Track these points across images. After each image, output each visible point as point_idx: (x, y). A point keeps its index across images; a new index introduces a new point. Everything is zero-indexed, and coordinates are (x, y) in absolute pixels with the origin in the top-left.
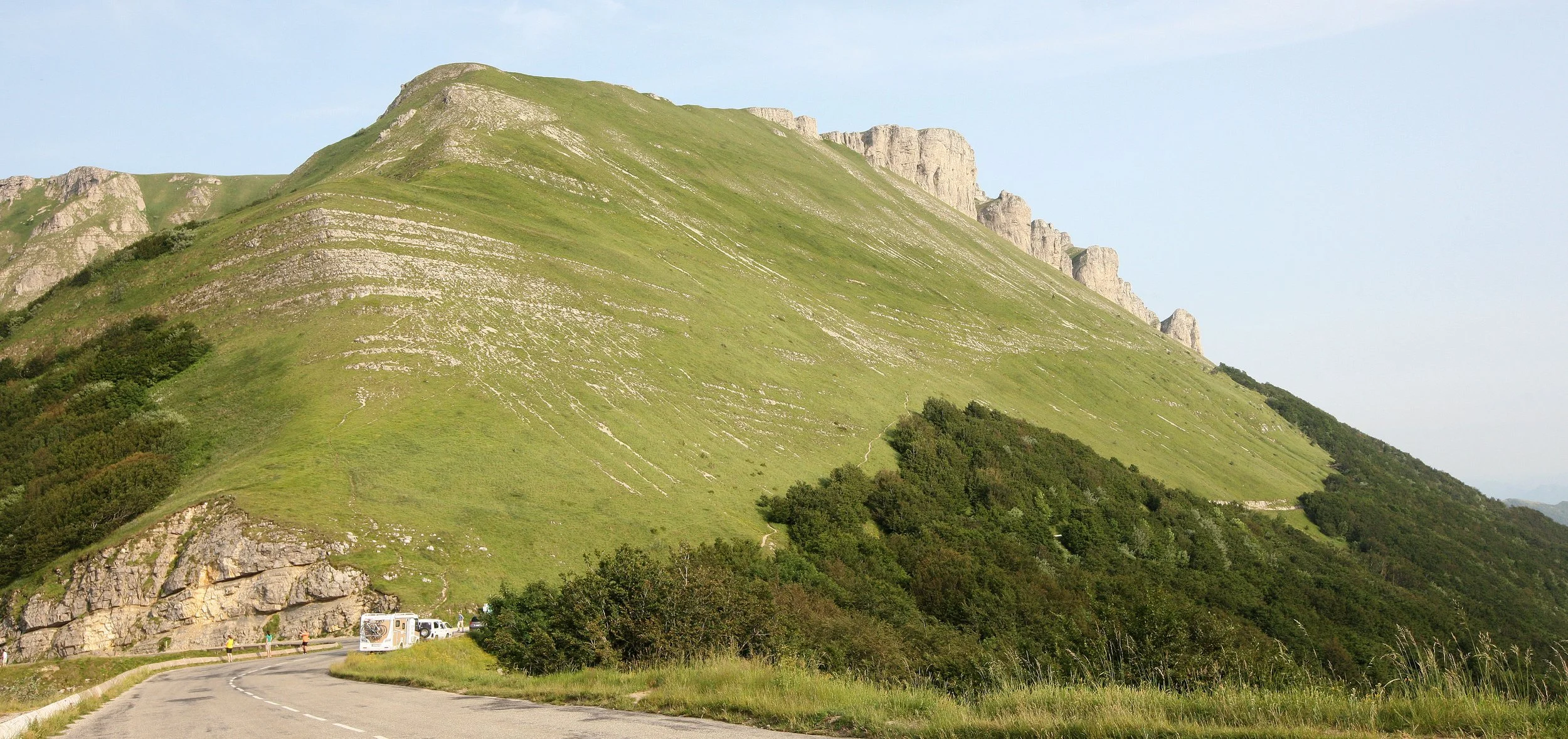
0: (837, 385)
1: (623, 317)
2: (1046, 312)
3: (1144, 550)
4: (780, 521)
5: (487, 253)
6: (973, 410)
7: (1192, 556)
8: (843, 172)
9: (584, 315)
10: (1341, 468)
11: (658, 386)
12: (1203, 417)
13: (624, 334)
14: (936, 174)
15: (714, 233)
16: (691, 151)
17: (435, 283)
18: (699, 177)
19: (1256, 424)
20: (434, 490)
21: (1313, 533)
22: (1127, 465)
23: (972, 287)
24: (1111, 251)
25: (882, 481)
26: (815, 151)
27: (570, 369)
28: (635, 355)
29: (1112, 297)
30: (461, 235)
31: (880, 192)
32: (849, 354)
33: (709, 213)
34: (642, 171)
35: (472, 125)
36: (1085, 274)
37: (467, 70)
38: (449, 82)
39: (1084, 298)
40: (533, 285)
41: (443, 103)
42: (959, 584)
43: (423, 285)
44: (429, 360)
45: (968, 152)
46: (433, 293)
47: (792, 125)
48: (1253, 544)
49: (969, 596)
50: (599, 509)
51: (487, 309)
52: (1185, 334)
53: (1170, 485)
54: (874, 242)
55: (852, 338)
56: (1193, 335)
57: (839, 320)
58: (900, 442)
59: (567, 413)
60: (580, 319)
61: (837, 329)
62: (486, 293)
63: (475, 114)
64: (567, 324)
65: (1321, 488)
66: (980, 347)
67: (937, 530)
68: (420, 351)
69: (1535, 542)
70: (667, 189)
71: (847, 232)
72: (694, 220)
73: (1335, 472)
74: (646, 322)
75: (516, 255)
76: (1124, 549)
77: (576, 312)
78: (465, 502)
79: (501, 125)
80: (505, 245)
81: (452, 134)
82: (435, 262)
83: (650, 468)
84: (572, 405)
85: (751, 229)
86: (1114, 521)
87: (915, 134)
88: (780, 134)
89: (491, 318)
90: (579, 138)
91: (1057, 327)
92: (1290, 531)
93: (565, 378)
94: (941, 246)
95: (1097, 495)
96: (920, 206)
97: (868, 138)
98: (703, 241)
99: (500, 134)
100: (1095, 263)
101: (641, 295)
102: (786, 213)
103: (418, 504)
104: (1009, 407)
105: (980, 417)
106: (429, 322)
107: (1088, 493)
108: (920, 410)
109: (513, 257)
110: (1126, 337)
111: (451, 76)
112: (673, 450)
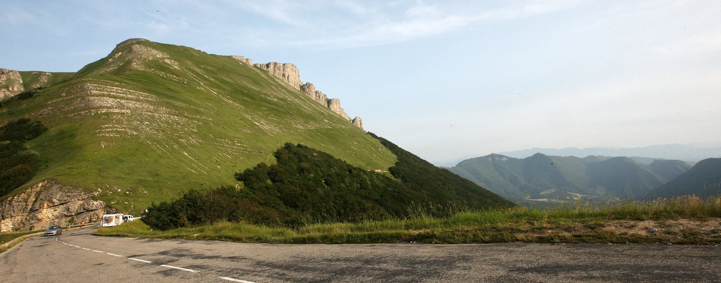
0: (258, 139)
1: (192, 119)
2: (320, 117)
3: (348, 185)
4: (242, 180)
5: (146, 98)
6: (299, 146)
7: (361, 186)
8: (260, 76)
9: (178, 118)
10: (399, 160)
11: (203, 140)
12: (363, 147)
13: (191, 124)
14: (288, 77)
15: (220, 93)
16: (213, 68)
17: (128, 108)
18: (216, 76)
19: (378, 148)
20: (128, 174)
21: (393, 178)
22: (343, 161)
23: (299, 110)
24: (338, 100)
25: (272, 167)
26: (252, 69)
27: (174, 135)
28: (195, 130)
29: (338, 113)
30: (137, 93)
31: (272, 82)
32: (262, 130)
33: (218, 87)
34: (197, 74)
35: (141, 58)
36: (331, 106)
37: (139, 40)
38: (133, 44)
39: (331, 113)
40: (161, 109)
41: (131, 51)
42: (295, 197)
43: (124, 109)
44: (126, 133)
45: (297, 70)
46: (128, 111)
47: (245, 61)
48: (377, 182)
49: (298, 200)
50: (184, 178)
51: (146, 116)
52: (359, 123)
53: (355, 166)
54: (269, 96)
55: (263, 125)
56: (361, 124)
57: (259, 120)
58: (278, 155)
59: (173, 149)
60: (177, 119)
61: (259, 122)
62: (146, 111)
63: (142, 55)
64: (173, 121)
65: (395, 166)
66: (301, 127)
67: (289, 181)
68: (123, 130)
70: (206, 80)
71: (261, 93)
72: (214, 89)
73: (398, 161)
74: (199, 120)
75: (156, 99)
76: (342, 185)
77: (176, 117)
78: (139, 178)
79: (151, 58)
80: (152, 96)
81: (134, 61)
82: (128, 101)
83: (200, 165)
84: (175, 146)
85: (232, 92)
86: (339, 177)
87: (282, 65)
88: (241, 64)
89: (148, 119)
90: (176, 63)
91: (323, 121)
92: (387, 178)
93: (172, 138)
94: (290, 98)
95: (335, 169)
96: (283, 86)
97: (268, 66)
98: (217, 96)
99: (150, 61)
100: (334, 103)
101: (197, 112)
102: (243, 87)
103: (123, 179)
104: (309, 145)
105: (301, 148)
106: (126, 120)
107: (332, 169)
108: (283, 146)
109: (155, 100)
110: (343, 125)
111: (134, 42)
112: (208, 160)
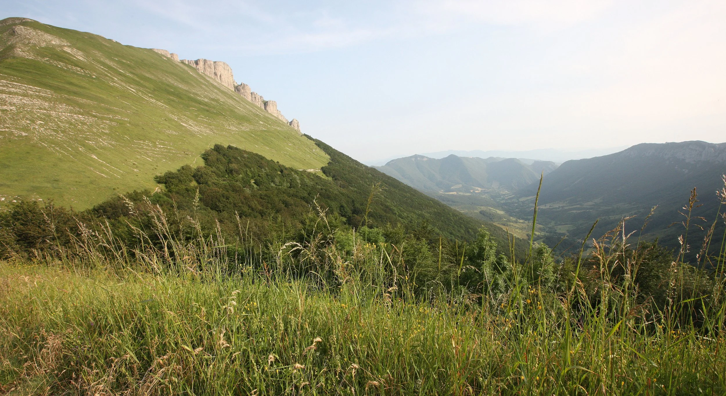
0: (185, 141)
1: (102, 118)
2: (255, 119)
3: (278, 184)
4: (162, 183)
5: (37, 93)
6: (230, 147)
7: (291, 185)
8: (188, 73)
9: (84, 118)
10: (332, 160)
11: (116, 142)
12: (298, 148)
13: (102, 124)
14: (220, 76)
15: (140, 91)
16: (130, 62)
17: (11, 104)
18: (134, 72)
19: (312, 149)
20: (16, 181)
21: (324, 176)
22: (276, 161)
23: (232, 111)
24: (275, 102)
25: (198, 170)
26: (178, 65)
27: (79, 136)
28: (107, 131)
29: (275, 115)
30: (23, 86)
31: (202, 81)
32: (190, 131)
33: (138, 84)
34: (109, 67)
35: (29, 43)
36: (268, 108)
37: (24, 21)
38: (15, 25)
39: (266, 115)
40: (60, 106)
41: (13, 33)
42: (217, 197)
43: (6, 105)
44: (12, 133)
45: (230, 70)
46: (12, 108)
47: (169, 56)
48: (307, 180)
50: (92, 183)
51: (39, 114)
52: (296, 125)
53: (287, 166)
54: (200, 96)
55: (191, 126)
56: (298, 126)
57: (187, 121)
58: (206, 157)
59: (77, 152)
60: (82, 119)
61: (186, 123)
62: (38, 109)
63: (30, 39)
64: (76, 121)
65: (327, 165)
66: (234, 129)
67: (213, 183)
68: (7, 130)
69: (373, 176)
70: (121, 75)
71: (190, 93)
72: (132, 86)
73: (331, 161)
74: (111, 120)
75: (52, 95)
76: (272, 185)
77: (80, 116)
78: (32, 184)
79: (43, 45)
80: (46, 91)
81: (18, 46)
82: (11, 96)
83: (113, 169)
84: (80, 149)
85: (155, 90)
86: (269, 177)
87: (212, 63)
88: (164, 58)
89: (41, 118)
90: (80, 53)
91: (258, 123)
92: (318, 177)
93: (76, 140)
94: (222, 99)
95: (265, 170)
96: (215, 86)
97: (197, 63)
98: (135, 93)
99: (43, 48)
100: (270, 105)
101: (109, 111)
102: (168, 85)
103: (9, 186)
104: (241, 147)
105: (231, 149)
106: (10, 119)
107: (263, 170)
108: (213, 148)
109: (50, 96)
110: (278, 126)
111: (16, 22)
112: (123, 163)
